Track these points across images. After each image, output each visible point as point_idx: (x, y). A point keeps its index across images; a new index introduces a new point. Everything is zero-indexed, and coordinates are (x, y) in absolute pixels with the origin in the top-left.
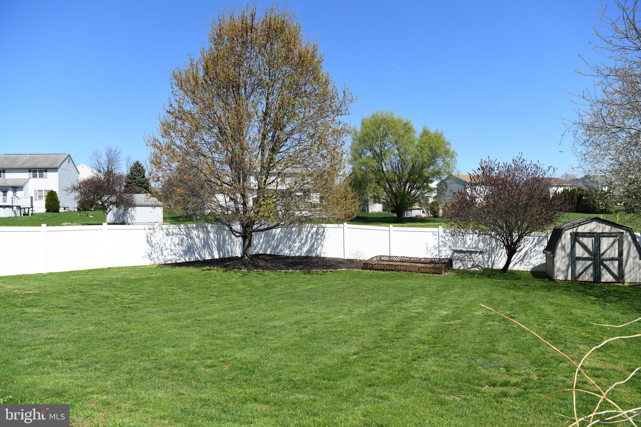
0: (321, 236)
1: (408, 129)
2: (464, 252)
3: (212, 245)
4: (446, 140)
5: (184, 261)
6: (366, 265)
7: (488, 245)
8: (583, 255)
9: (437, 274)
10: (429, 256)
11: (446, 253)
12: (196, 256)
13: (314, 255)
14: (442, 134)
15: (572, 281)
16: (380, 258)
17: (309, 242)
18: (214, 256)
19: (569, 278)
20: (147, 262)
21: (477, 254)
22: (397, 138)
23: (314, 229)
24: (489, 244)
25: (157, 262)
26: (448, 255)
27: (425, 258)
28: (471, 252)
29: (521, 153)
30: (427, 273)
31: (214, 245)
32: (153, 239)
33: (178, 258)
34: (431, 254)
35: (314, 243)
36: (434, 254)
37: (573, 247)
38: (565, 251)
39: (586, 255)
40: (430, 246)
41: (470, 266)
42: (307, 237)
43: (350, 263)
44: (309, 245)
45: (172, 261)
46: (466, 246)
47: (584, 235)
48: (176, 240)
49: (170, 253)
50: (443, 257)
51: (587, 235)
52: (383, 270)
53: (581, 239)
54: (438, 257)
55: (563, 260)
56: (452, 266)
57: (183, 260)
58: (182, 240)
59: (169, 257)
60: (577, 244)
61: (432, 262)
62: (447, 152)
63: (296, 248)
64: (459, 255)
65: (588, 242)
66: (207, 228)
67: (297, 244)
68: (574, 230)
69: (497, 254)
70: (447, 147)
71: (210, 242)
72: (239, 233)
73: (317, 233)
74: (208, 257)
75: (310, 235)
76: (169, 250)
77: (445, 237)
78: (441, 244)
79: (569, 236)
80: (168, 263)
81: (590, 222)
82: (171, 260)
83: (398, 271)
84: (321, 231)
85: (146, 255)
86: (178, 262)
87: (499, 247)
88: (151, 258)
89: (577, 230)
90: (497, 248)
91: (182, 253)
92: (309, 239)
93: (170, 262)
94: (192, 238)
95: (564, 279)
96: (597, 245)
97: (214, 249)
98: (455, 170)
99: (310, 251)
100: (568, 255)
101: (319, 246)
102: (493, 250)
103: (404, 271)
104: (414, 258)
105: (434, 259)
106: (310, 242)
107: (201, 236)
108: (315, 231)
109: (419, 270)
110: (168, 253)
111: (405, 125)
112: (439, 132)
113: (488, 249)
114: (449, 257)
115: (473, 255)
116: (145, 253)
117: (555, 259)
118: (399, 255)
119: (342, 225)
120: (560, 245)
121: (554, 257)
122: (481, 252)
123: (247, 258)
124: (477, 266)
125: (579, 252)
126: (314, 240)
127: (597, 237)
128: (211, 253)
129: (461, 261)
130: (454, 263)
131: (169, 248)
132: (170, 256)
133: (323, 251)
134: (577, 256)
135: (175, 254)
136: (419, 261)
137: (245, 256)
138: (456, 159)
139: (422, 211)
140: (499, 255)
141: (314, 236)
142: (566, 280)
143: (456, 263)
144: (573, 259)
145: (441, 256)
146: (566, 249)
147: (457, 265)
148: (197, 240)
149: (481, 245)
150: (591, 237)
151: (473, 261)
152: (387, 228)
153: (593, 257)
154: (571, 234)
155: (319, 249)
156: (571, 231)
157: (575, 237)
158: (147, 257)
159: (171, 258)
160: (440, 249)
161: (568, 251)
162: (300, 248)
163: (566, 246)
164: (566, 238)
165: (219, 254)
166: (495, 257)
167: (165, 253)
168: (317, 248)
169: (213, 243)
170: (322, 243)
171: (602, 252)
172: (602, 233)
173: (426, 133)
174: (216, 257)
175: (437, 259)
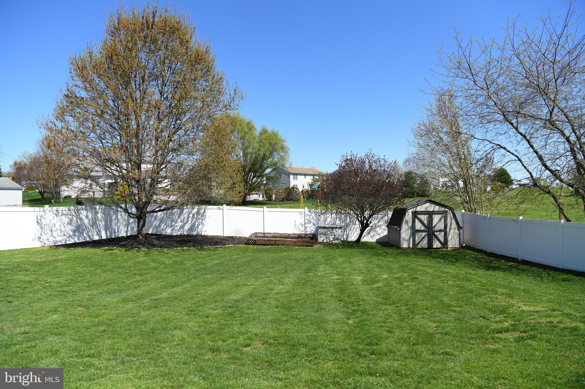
0: (202, 216)
1: (250, 127)
2: (327, 228)
3: (100, 225)
4: (282, 138)
5: (74, 242)
6: (248, 242)
7: (343, 221)
8: (421, 228)
9: (310, 246)
10: (297, 232)
11: (311, 229)
12: (84, 238)
13: (195, 233)
14: (277, 133)
15: (413, 248)
16: (256, 235)
17: (190, 222)
18: (101, 237)
19: (411, 246)
20: (37, 244)
21: (337, 230)
22: (243, 134)
23: (195, 210)
24: (345, 221)
25: (48, 243)
26: (312, 231)
27: (293, 234)
28: (333, 228)
29: (370, 149)
30: (302, 246)
31: (102, 226)
32: (43, 220)
33: (68, 239)
34: (298, 230)
35: (195, 222)
36: (301, 230)
37: (414, 222)
38: (408, 225)
39: (423, 228)
40: (298, 223)
41: (332, 239)
42: (188, 217)
43: (232, 240)
44: (190, 225)
45: (62, 243)
46: (326, 223)
47: (422, 213)
48: (66, 220)
49: (59, 234)
50: (308, 233)
51: (424, 213)
52: (264, 245)
53: (419, 216)
54: (304, 233)
55: (407, 232)
56: (317, 240)
57: (72, 241)
58: (71, 220)
59: (59, 239)
60: (416, 220)
61: (299, 236)
62: (282, 148)
63: (178, 228)
64: (323, 231)
65: (424, 218)
66: (95, 209)
67: (180, 224)
68: (414, 209)
69: (351, 229)
70: (284, 143)
71: (97, 222)
72: (134, 214)
73: (198, 213)
74: (96, 238)
75: (191, 215)
76: (59, 231)
77: (309, 216)
78: (306, 221)
79: (411, 214)
80: (58, 244)
81: (425, 203)
82: (61, 241)
83: (277, 245)
84: (202, 211)
85: (37, 238)
86: (68, 243)
87: (352, 224)
88: (41, 240)
89: (416, 209)
90: (350, 224)
91: (71, 233)
92: (190, 219)
93: (60, 244)
94: (81, 219)
95: (407, 247)
96: (431, 220)
97: (101, 229)
98: (288, 163)
99: (191, 229)
100: (410, 228)
101: (200, 225)
102: (347, 225)
103: (283, 245)
104: (285, 234)
105: (301, 234)
106: (192, 222)
107: (90, 216)
108: (196, 211)
109: (295, 244)
110: (58, 234)
111: (248, 124)
112: (275, 131)
113: (343, 225)
114: (313, 232)
115: (334, 231)
116: (35, 236)
117: (401, 231)
118: (272, 231)
119: (221, 207)
120: (404, 220)
121: (400, 230)
122: (340, 228)
123: (141, 237)
124: (337, 239)
125: (418, 226)
126: (195, 220)
127: (430, 214)
128: (99, 233)
129: (325, 235)
130: (319, 237)
131: (59, 229)
132: (59, 237)
133: (204, 229)
134: (416, 229)
135: (64, 235)
136: (288, 236)
137: (140, 235)
138: (289, 153)
139: (258, 195)
140: (352, 230)
141: (196, 216)
142: (409, 248)
143: (320, 237)
144: (414, 232)
145: (307, 232)
146: (409, 223)
147: (321, 239)
148: (86, 221)
149: (338, 222)
150: (426, 214)
151: (335, 235)
152: (261, 209)
153: (428, 230)
154: (412, 212)
155: (200, 227)
156: (412, 210)
157: (415, 214)
158: (37, 239)
159: (61, 239)
160: (306, 226)
161: (410, 224)
162: (182, 227)
163: (409, 221)
164: (409, 216)
165: (106, 234)
166: (349, 231)
167: (55, 234)
168: (198, 227)
169: (101, 224)
170: (203, 223)
171: (433, 225)
172: (433, 211)
173: (264, 131)
174: (104, 237)
175: (303, 234)
